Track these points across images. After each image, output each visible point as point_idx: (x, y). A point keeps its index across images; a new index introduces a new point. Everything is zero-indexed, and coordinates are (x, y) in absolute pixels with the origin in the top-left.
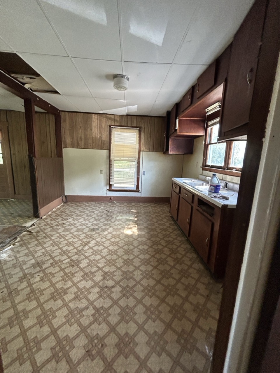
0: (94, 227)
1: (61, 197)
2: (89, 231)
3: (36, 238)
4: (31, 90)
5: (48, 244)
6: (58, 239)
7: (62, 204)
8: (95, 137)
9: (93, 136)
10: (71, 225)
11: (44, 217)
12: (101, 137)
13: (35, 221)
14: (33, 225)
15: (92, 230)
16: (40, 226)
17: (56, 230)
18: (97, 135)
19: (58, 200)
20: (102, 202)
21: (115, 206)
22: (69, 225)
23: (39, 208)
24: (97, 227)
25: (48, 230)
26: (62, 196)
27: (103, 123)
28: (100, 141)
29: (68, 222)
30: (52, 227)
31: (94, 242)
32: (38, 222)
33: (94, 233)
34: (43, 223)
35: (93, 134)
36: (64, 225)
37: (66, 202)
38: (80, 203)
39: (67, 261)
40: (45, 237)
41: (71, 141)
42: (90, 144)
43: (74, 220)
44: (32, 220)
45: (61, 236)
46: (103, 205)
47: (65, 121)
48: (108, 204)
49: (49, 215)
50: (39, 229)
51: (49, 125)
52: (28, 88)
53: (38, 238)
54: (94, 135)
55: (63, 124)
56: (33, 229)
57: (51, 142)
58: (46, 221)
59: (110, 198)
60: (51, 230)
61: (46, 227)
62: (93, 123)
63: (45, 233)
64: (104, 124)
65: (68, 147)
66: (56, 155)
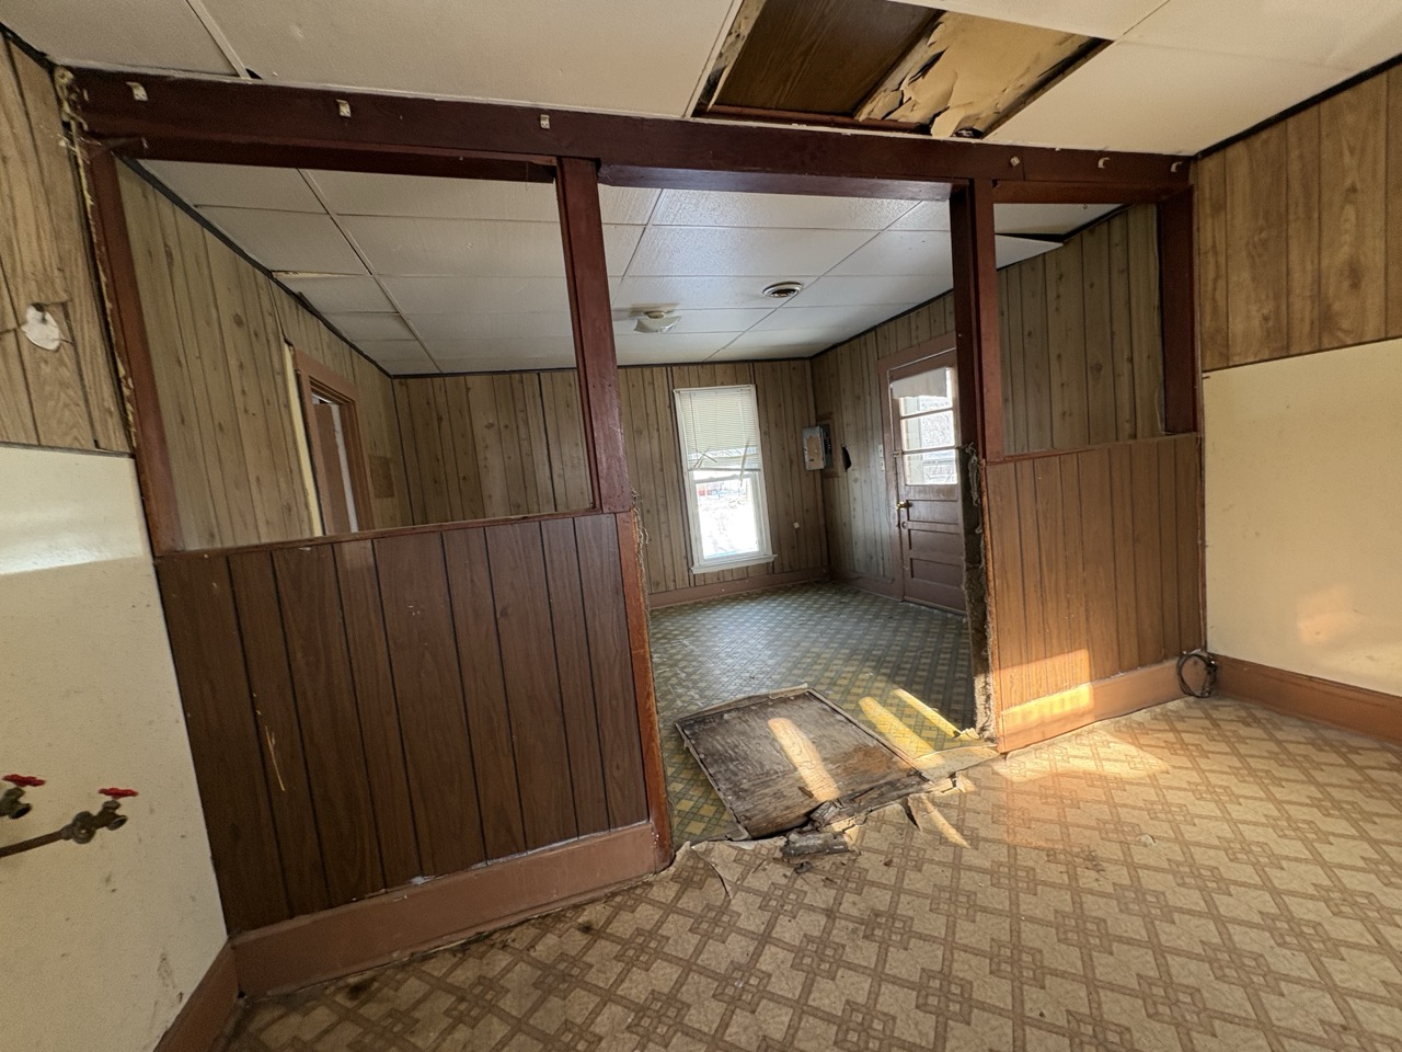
1: (1172, 663)
4: (972, 132)
7: (1174, 704)
23: (996, 702)
26: (1184, 659)
37: (1206, 698)
41: (1266, 319)
47: (1219, 207)
51: (1127, 268)
52: (958, 134)
55: (1207, 230)
57: (1131, 360)
65: (1237, 360)
66: (1160, 426)
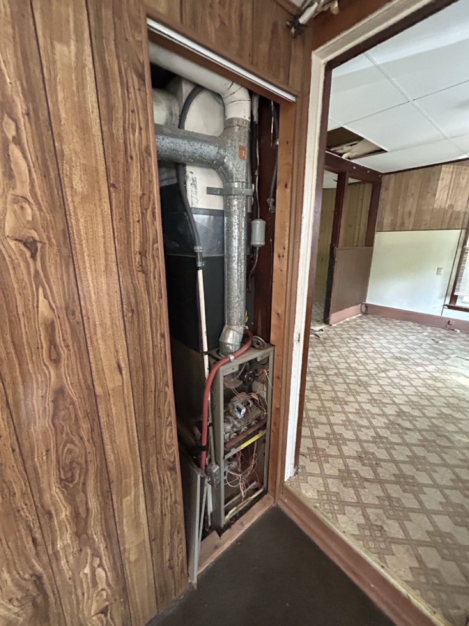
0: (402, 356)
1: (360, 305)
2: (392, 358)
3: (323, 344)
4: (349, 158)
5: (335, 354)
6: (347, 353)
7: (360, 315)
9: (435, 206)
10: (366, 343)
11: (333, 325)
12: (451, 206)
13: (323, 327)
14: (322, 330)
15: (397, 358)
16: (328, 333)
17: (347, 344)
18: (443, 204)
19: (355, 307)
20: (428, 326)
21: (455, 338)
22: (364, 342)
23: (331, 312)
24: (406, 357)
25: (337, 341)
26: (362, 304)
28: (449, 215)
29: (363, 338)
30: (342, 338)
31: (396, 372)
32: (327, 328)
33: (400, 362)
34: (331, 332)
35: (437, 202)
36: (357, 341)
37: (365, 314)
38: (387, 319)
39: (353, 378)
40: (332, 346)
41: (392, 220)
42: (426, 221)
43: (373, 338)
44: (321, 324)
45: (350, 352)
46: (430, 331)
47: (387, 189)
48: (440, 330)
49: (340, 325)
50: (326, 336)
51: (362, 200)
52: (346, 158)
53: (325, 345)
54: (438, 205)
55: (383, 194)
56: (321, 334)
57: (360, 225)
58: (336, 330)
59: (449, 322)
60: (340, 342)
61: (335, 337)
62: (440, 182)
63: (332, 342)
65: (384, 230)
66: (364, 244)
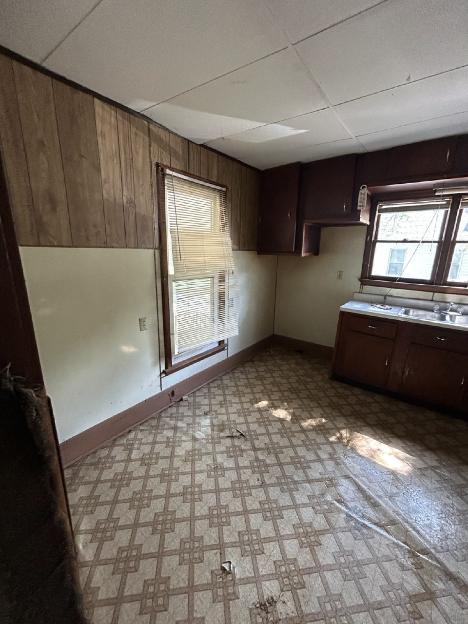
8: (111, 200)
9: (105, 196)
12: (131, 202)
18: (118, 193)
27: (137, 153)
28: (132, 217)
35: (106, 186)
42: (95, 226)
54: (108, 193)
59: (170, 393)
62: (100, 140)
64: (140, 154)
